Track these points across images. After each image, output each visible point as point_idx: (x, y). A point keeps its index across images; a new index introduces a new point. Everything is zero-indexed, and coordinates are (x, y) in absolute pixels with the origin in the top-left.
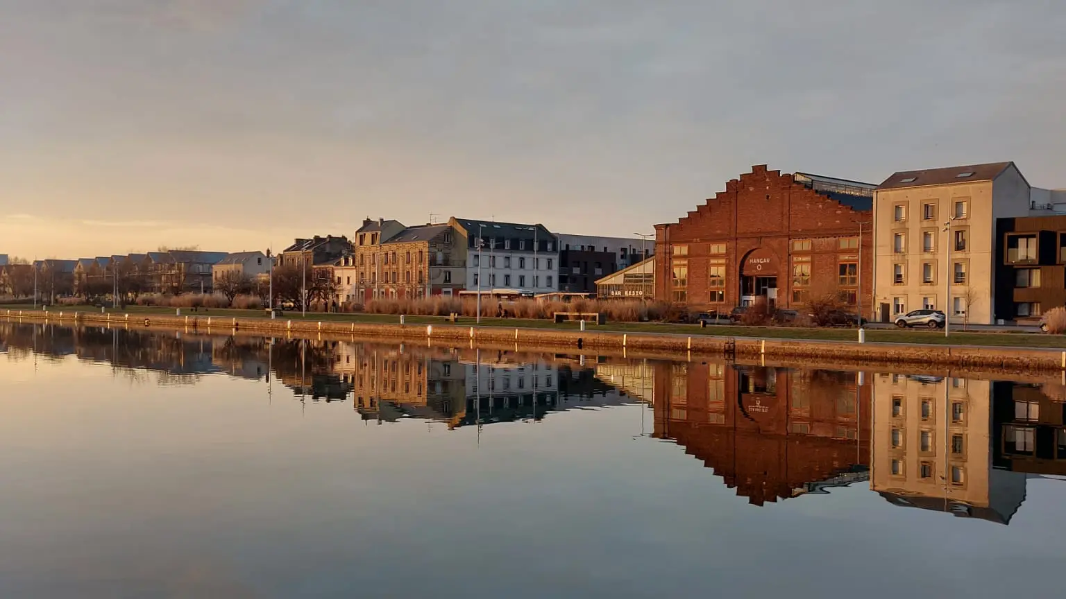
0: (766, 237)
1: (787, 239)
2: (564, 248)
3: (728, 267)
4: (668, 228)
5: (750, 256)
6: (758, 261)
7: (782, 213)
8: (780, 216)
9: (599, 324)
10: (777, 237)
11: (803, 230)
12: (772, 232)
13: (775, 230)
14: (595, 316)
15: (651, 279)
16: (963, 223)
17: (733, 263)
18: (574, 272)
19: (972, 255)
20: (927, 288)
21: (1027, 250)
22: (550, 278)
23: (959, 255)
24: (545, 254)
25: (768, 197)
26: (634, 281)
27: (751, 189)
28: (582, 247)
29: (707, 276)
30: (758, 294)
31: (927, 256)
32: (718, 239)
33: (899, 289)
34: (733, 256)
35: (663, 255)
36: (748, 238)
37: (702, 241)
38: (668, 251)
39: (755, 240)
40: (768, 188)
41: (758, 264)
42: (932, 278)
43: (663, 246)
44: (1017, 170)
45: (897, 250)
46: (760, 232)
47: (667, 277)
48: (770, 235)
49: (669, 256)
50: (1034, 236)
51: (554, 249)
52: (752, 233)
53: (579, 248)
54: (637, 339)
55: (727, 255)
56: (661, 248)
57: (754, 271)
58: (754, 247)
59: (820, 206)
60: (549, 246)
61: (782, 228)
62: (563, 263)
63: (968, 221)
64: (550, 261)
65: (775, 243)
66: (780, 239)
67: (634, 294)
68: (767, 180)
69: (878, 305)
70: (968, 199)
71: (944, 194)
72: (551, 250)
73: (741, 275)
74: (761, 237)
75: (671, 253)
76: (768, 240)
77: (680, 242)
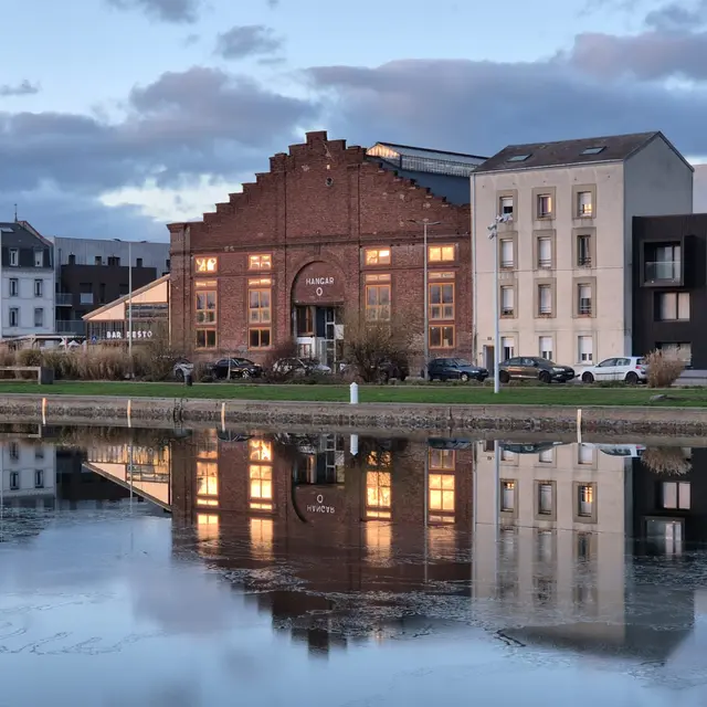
0: (326, 244)
1: (357, 246)
2: (66, 261)
3: (274, 289)
4: (188, 229)
5: (305, 273)
6: (318, 281)
7: (349, 207)
8: (346, 210)
9: (43, 383)
10: (342, 243)
11: (379, 233)
12: (336, 236)
13: (339, 232)
14: (37, 372)
15: (164, 311)
16: (587, 223)
17: (281, 286)
18: (82, 301)
19: (599, 272)
20: (544, 323)
21: (671, 265)
22: (39, 311)
23: (583, 273)
24: (30, 271)
25: (330, 180)
26: (144, 314)
27: (306, 168)
28: (98, 258)
29: (245, 305)
30: (320, 334)
31: (543, 274)
32: (259, 248)
33: (507, 323)
34: (281, 274)
35: (181, 273)
36: (303, 245)
37: (237, 250)
38: (187, 266)
39: (312, 248)
40: (328, 167)
41: (318, 285)
42: (548, 307)
43: (180, 258)
44: (667, 142)
45: (502, 266)
46: (319, 236)
47: (188, 309)
48: (331, 241)
49: (192, 274)
50: (678, 244)
51: (47, 264)
52: (307, 237)
53: (91, 261)
54: (60, 404)
55: (272, 273)
56: (178, 262)
57: (313, 297)
58: (311, 259)
59: (402, 196)
60: (39, 257)
61: (350, 229)
62: (63, 286)
63: (594, 220)
64: (39, 282)
65: (339, 253)
66: (346, 247)
67: (140, 336)
68: (328, 155)
69: (480, 349)
70: (592, 189)
71: (563, 179)
72: (41, 264)
73: (293, 305)
74: (320, 244)
75: (193, 267)
76: (329, 249)
77: (206, 252)
